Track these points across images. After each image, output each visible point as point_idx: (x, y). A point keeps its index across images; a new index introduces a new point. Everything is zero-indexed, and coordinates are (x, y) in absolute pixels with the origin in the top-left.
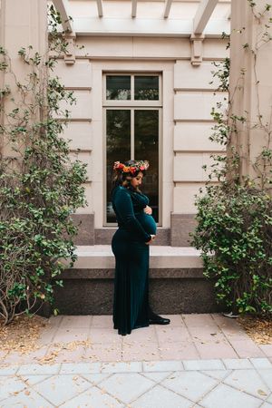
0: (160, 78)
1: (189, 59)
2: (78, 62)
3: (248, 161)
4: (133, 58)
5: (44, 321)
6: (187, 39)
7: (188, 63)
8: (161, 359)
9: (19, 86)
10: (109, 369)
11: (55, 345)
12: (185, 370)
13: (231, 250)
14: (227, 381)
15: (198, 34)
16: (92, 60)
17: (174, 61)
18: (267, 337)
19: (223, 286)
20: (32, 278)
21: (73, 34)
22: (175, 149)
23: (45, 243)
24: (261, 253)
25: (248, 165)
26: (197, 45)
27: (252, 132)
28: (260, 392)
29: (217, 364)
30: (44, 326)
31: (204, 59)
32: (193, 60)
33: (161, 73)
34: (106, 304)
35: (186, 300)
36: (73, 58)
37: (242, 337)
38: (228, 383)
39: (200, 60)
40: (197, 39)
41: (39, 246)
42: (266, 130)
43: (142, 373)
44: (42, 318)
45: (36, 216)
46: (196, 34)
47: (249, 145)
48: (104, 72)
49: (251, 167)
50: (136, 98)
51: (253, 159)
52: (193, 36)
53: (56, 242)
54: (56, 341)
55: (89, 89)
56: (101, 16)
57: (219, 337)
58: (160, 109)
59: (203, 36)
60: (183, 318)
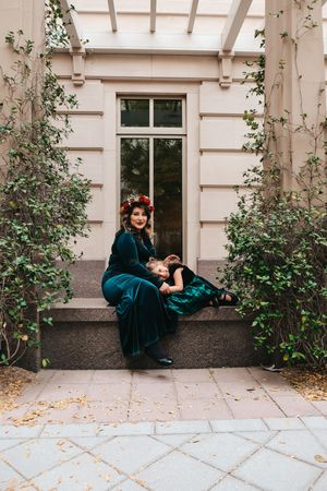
0: (183, 102)
1: (217, 80)
2: (88, 83)
3: (290, 172)
4: (153, 78)
5: (31, 375)
6: (215, 58)
7: (216, 85)
8: (181, 419)
9: (6, 79)
10: (109, 431)
11: (40, 403)
12: (212, 431)
13: (272, 279)
14: (271, 444)
15: (227, 51)
16: (104, 80)
17: (200, 82)
18: (321, 393)
19: (263, 326)
20: (12, 313)
21: (83, 51)
22: (202, 183)
23: (29, 267)
24: (311, 282)
25: (290, 177)
26: (226, 64)
27: (295, 136)
28: (318, 457)
29: (257, 424)
30: (29, 381)
31: (234, 81)
32: (222, 80)
33: (185, 96)
34: (112, 355)
35: (215, 350)
36: (82, 77)
37: (288, 393)
38: (273, 447)
39: (230, 80)
40: (226, 57)
41: (21, 270)
42: (312, 135)
43: (154, 436)
44: (28, 373)
45: (19, 232)
46: (224, 51)
47: (291, 152)
48: (118, 95)
49: (294, 180)
50: (156, 125)
51: (296, 169)
52: (221, 54)
53: (45, 268)
54: (42, 399)
55: (101, 114)
56: (114, 31)
57: (258, 392)
58: (183, 138)
59: (232, 54)
60: (211, 373)
